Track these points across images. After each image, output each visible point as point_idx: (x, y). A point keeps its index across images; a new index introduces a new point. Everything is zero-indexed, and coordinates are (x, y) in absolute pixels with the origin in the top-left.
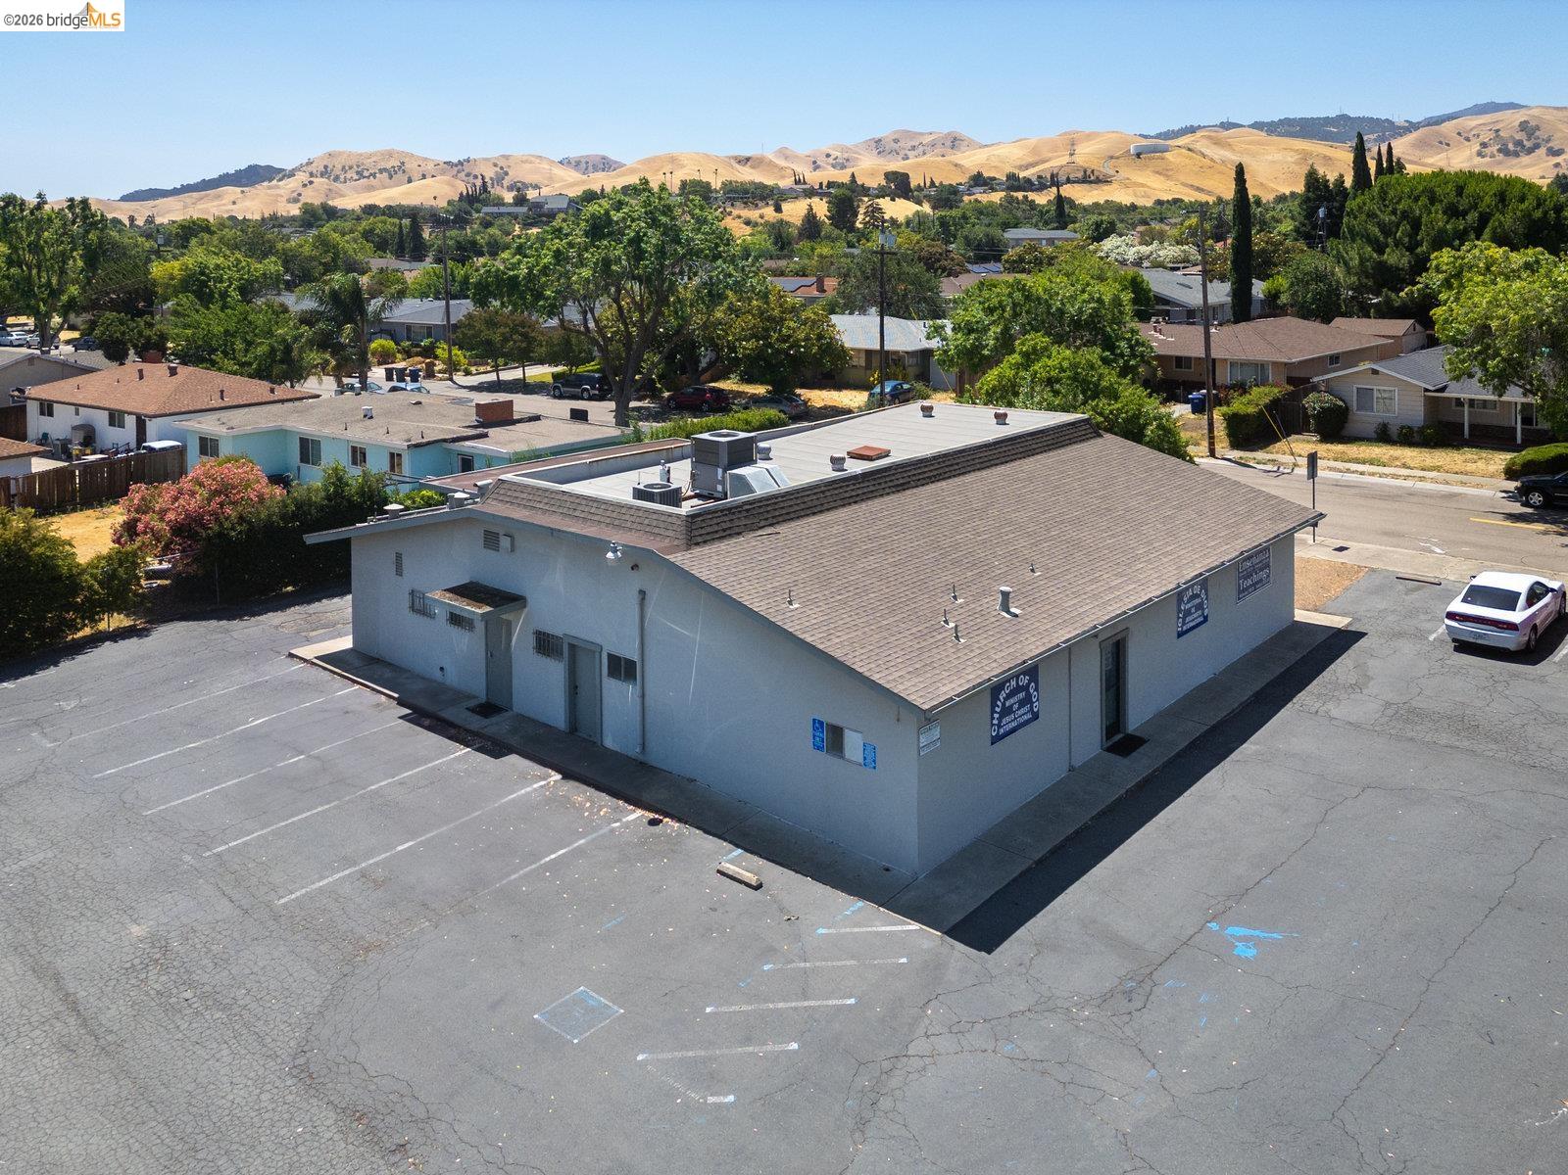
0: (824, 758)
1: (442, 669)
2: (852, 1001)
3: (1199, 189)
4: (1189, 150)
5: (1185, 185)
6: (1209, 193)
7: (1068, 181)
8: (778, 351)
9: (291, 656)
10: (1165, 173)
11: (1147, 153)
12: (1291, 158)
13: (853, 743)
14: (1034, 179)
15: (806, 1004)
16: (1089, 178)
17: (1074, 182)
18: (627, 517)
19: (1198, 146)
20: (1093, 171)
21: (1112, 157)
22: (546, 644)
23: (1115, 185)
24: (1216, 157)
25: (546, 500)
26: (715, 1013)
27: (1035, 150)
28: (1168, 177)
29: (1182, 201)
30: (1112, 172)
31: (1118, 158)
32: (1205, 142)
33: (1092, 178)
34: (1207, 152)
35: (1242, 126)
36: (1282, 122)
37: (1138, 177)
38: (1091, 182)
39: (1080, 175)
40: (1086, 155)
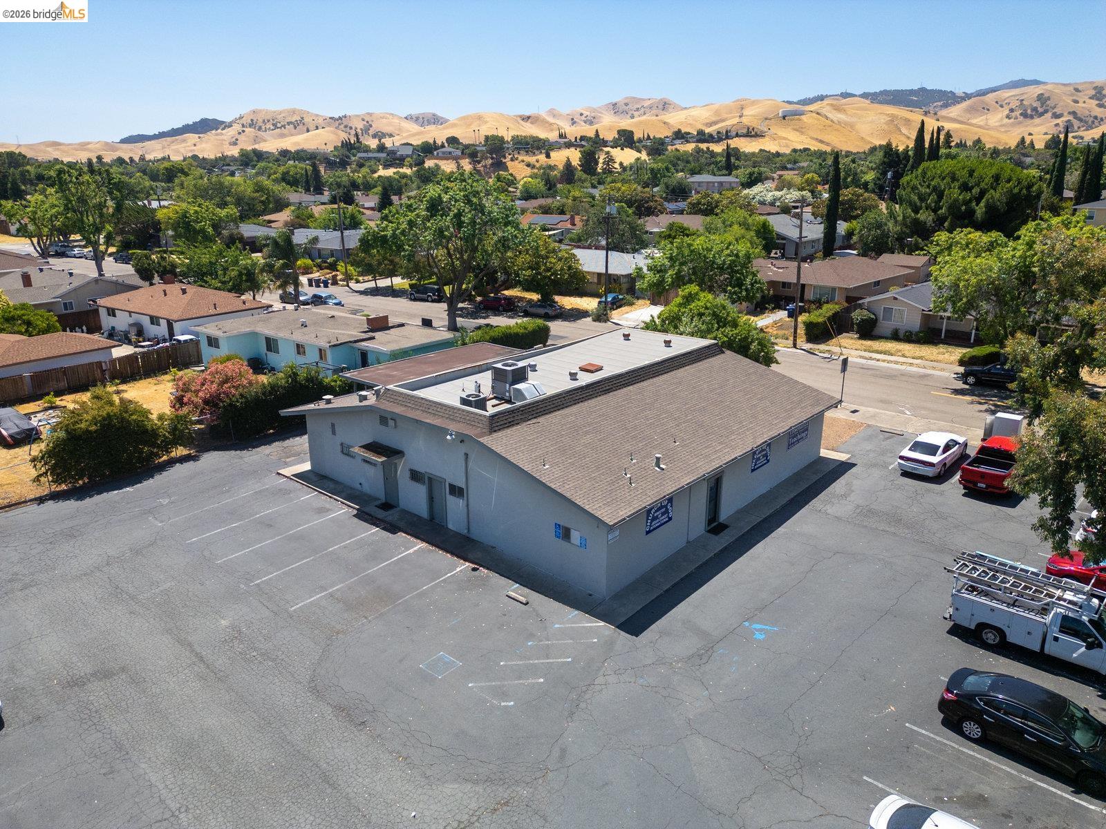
0: (561, 543)
1: (360, 484)
2: (570, 660)
3: (821, 142)
4: (818, 113)
5: (813, 138)
6: (828, 144)
7: (737, 135)
8: (545, 277)
9: (279, 474)
10: (800, 130)
11: (788, 117)
12: (884, 119)
13: (575, 536)
14: (715, 134)
15: (548, 661)
16: (751, 134)
17: (741, 136)
18: (458, 415)
19: (824, 111)
20: (753, 129)
21: (766, 119)
22: (416, 476)
23: (767, 139)
24: (835, 119)
25: (412, 402)
26: (505, 665)
27: (717, 112)
28: (802, 133)
29: (810, 149)
30: (766, 129)
31: (770, 119)
32: (828, 108)
33: (753, 133)
34: (829, 115)
35: (854, 96)
36: (881, 93)
37: (783, 132)
38: (751, 136)
39: (745, 131)
40: (750, 117)
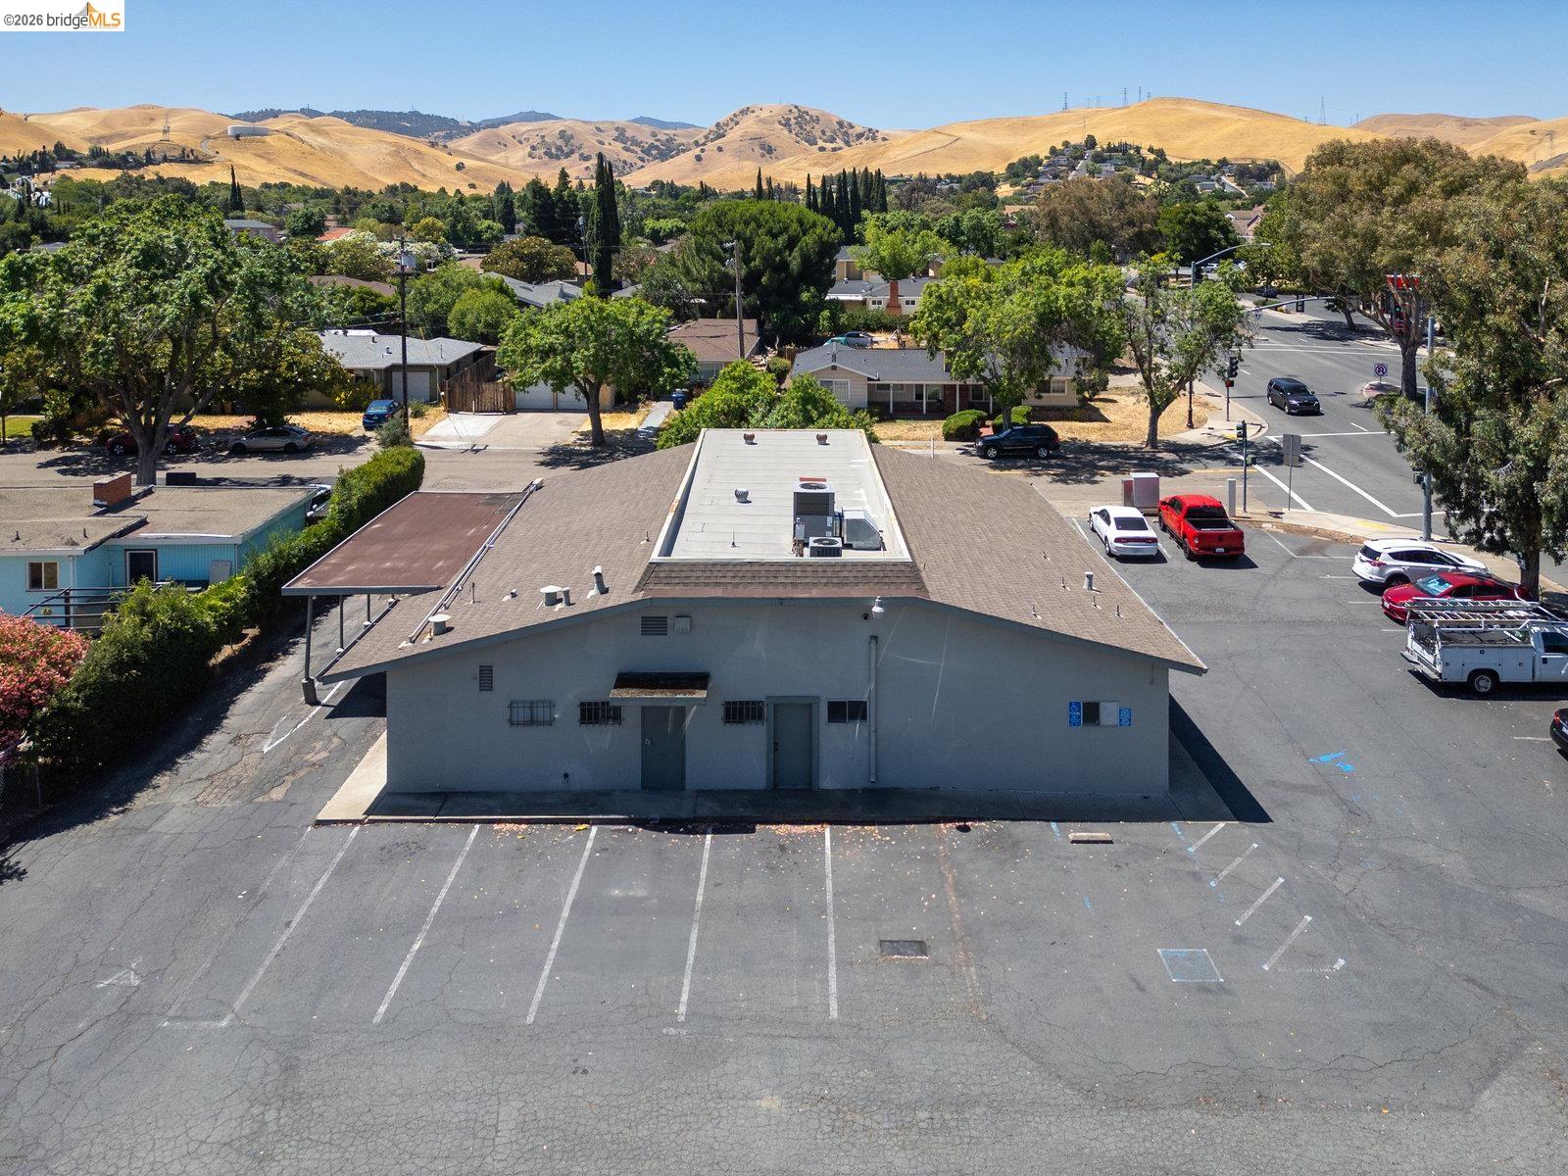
3: (302, 174)
4: (287, 134)
5: (289, 170)
6: (313, 178)
7: (165, 159)
10: (266, 156)
11: (242, 137)
12: (385, 149)
14: (125, 155)
16: (186, 158)
17: (171, 161)
19: (296, 132)
20: (192, 151)
21: (209, 138)
23: (217, 167)
24: (314, 144)
28: (270, 161)
29: (290, 185)
30: (211, 153)
31: (215, 138)
32: (302, 128)
33: (192, 158)
34: (305, 138)
35: (325, 114)
37: (239, 159)
38: (190, 162)
39: (177, 153)
40: (180, 134)
